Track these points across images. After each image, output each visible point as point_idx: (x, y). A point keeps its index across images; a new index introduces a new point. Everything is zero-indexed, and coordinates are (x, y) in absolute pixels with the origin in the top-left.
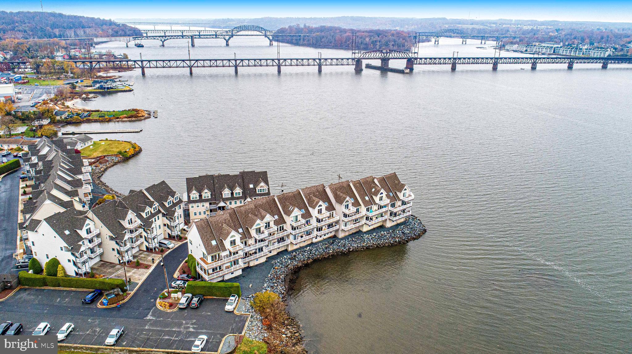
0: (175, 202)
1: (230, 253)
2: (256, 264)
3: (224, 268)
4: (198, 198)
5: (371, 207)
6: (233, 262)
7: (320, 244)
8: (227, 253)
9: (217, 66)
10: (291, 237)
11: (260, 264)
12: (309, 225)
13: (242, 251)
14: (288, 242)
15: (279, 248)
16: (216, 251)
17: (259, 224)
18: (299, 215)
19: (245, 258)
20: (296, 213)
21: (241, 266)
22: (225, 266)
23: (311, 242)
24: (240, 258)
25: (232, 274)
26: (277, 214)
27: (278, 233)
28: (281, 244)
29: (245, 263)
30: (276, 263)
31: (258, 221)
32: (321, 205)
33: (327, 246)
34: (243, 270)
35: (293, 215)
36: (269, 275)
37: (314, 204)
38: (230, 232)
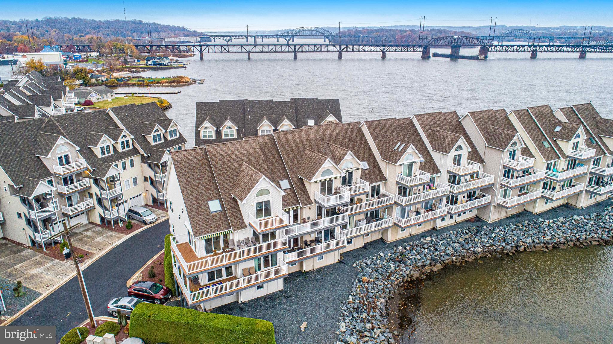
0: (169, 139)
1: (255, 234)
2: (316, 267)
3: (239, 274)
4: (214, 137)
5: (555, 162)
6: (262, 258)
7: (451, 232)
8: (248, 234)
9: (275, 52)
10: (396, 212)
11: (327, 267)
12: (433, 189)
13: (287, 233)
14: (388, 221)
15: (367, 235)
16: (218, 227)
17: (328, 172)
18: (416, 162)
19: (294, 250)
20: (411, 157)
21: (282, 270)
22: (241, 267)
23: (431, 227)
24: (280, 251)
25: (259, 287)
26: (366, 160)
27: (367, 200)
28: (374, 226)
29: (292, 263)
30: (362, 269)
31: (328, 164)
32: (460, 146)
33: (467, 236)
34: (287, 280)
35: (404, 160)
36: (351, 298)
37: (445, 144)
38: (257, 181)
